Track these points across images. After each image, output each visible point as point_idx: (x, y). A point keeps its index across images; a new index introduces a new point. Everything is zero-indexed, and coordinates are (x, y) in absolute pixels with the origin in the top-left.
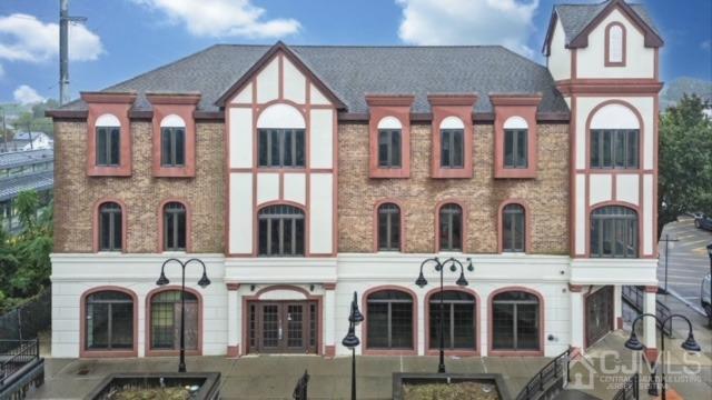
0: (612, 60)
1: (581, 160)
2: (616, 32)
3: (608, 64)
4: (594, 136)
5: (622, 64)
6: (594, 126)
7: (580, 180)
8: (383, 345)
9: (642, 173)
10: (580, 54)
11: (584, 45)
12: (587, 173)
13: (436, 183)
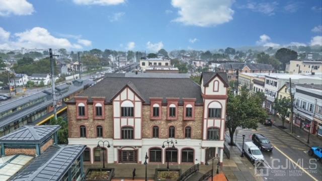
0: (215, 90)
1: (206, 116)
2: (216, 83)
3: (214, 91)
4: (209, 110)
5: (218, 91)
6: (209, 107)
7: (205, 121)
8: (154, 161)
9: (221, 119)
10: (207, 88)
11: (208, 86)
12: (207, 119)
13: (168, 121)
